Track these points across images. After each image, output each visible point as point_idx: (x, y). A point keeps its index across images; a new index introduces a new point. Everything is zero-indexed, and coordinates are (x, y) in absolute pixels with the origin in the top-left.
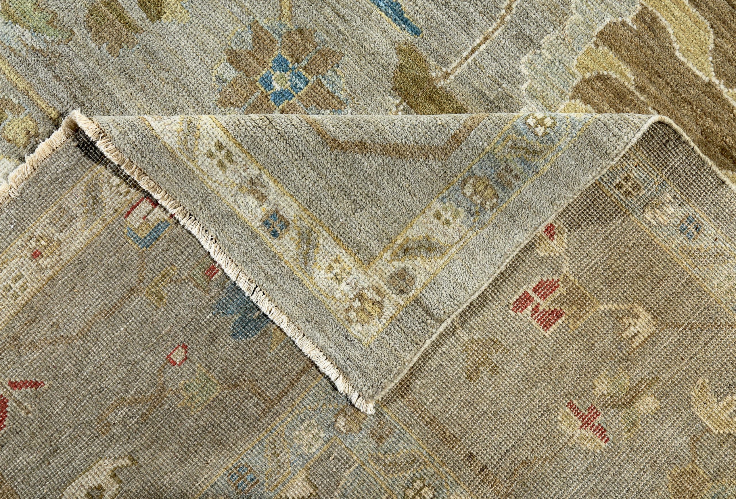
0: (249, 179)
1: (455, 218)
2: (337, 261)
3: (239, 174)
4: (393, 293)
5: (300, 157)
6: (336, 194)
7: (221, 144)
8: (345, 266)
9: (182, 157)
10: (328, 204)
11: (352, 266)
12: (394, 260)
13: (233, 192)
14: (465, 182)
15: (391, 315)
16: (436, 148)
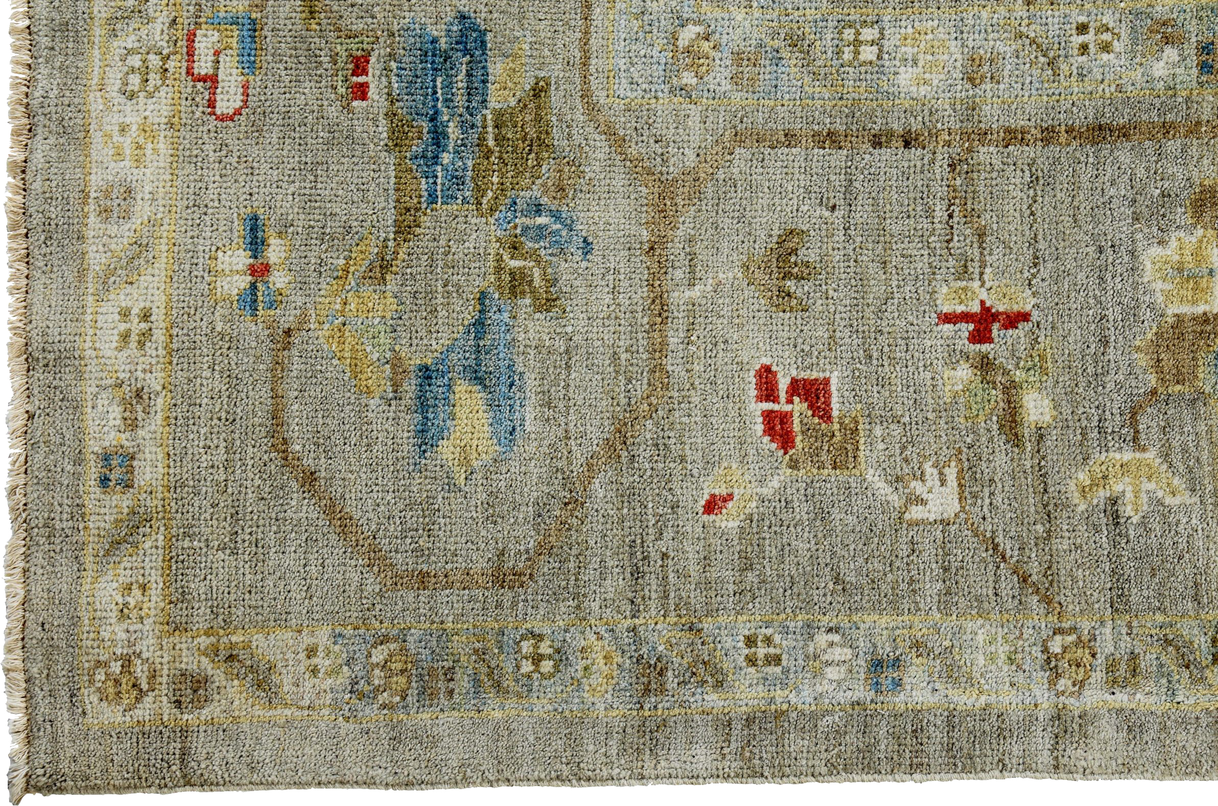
0: (139, 386)
1: (328, 674)
2: (144, 588)
3: (133, 369)
4: (166, 695)
5: (227, 420)
6: (222, 504)
7: (151, 315)
8: (145, 606)
9: (90, 285)
10: (200, 508)
11: (153, 612)
12: (207, 656)
13: (103, 382)
14: (384, 640)
15: (141, 719)
16: (391, 565)
